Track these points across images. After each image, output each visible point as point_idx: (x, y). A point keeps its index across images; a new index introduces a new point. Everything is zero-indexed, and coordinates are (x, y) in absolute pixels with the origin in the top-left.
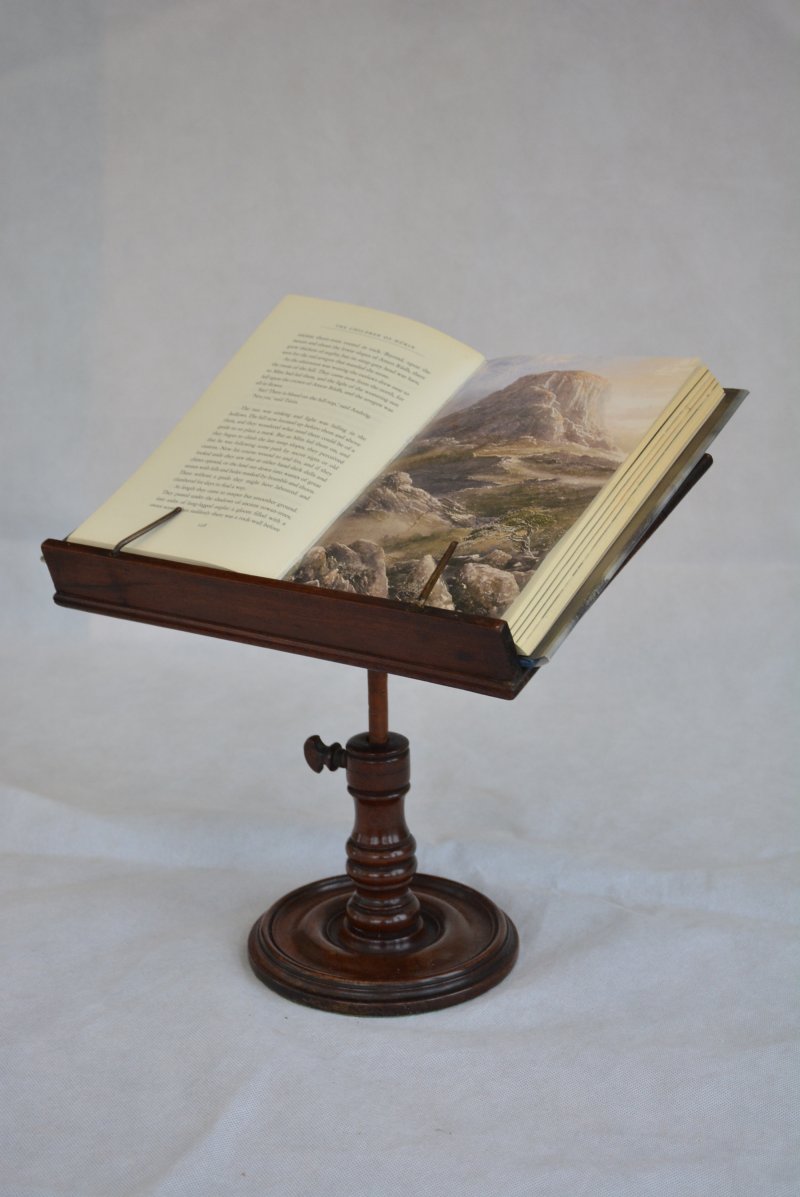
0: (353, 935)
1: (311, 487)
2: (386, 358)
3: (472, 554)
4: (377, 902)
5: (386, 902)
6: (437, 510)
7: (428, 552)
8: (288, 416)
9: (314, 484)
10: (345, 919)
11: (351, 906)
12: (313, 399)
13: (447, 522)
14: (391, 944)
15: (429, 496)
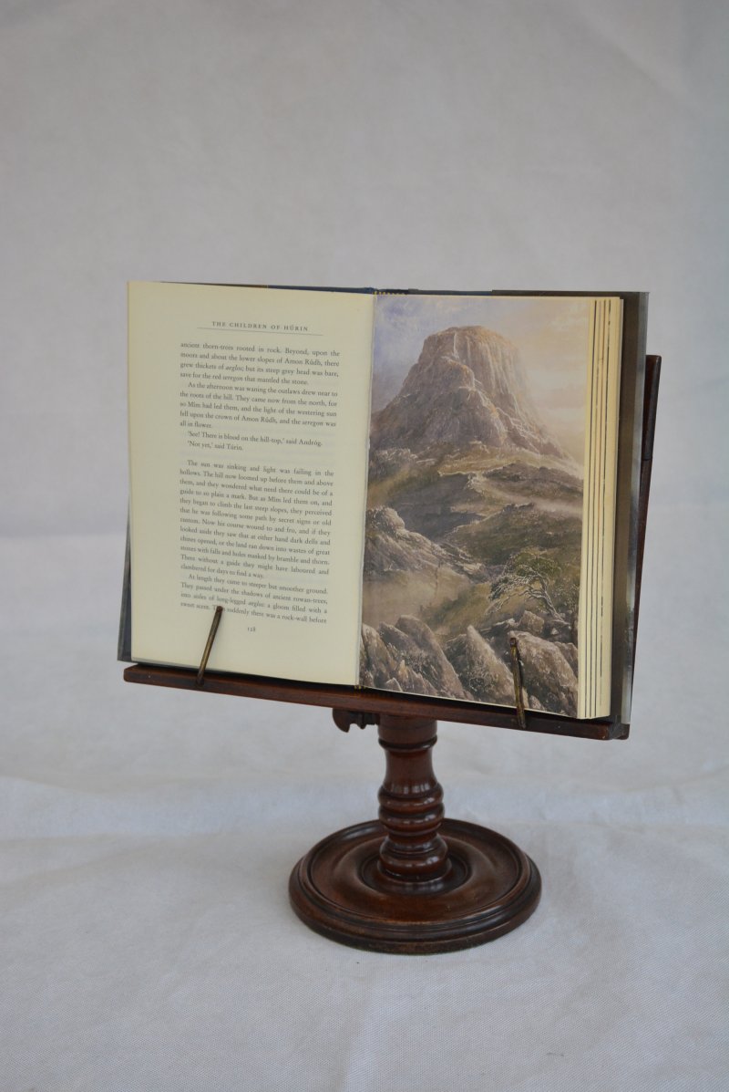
0: (389, 879)
1: (321, 558)
2: (291, 357)
3: (506, 618)
4: (409, 847)
5: (419, 846)
6: (447, 560)
7: (467, 622)
8: (244, 469)
9: (323, 553)
10: (379, 864)
11: (384, 852)
12: (253, 439)
13: (463, 576)
14: (425, 886)
15: (429, 542)
